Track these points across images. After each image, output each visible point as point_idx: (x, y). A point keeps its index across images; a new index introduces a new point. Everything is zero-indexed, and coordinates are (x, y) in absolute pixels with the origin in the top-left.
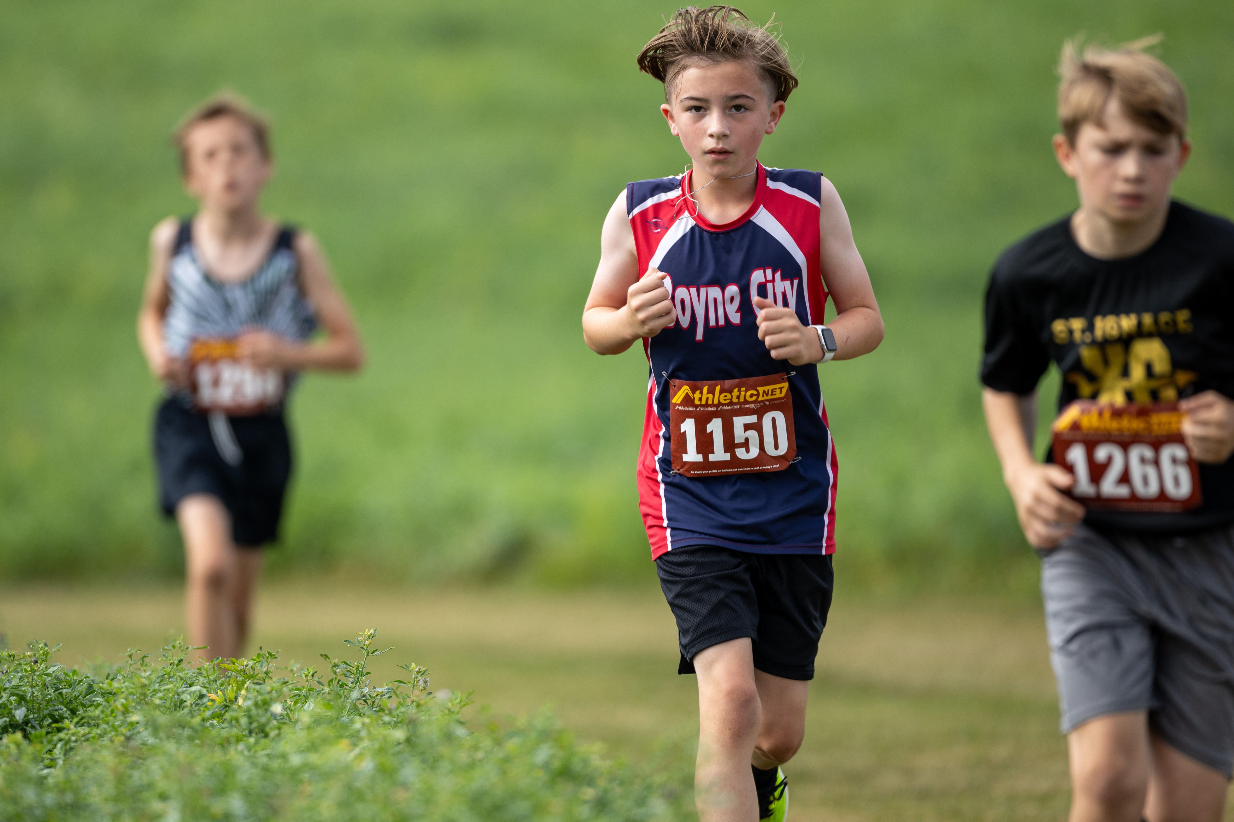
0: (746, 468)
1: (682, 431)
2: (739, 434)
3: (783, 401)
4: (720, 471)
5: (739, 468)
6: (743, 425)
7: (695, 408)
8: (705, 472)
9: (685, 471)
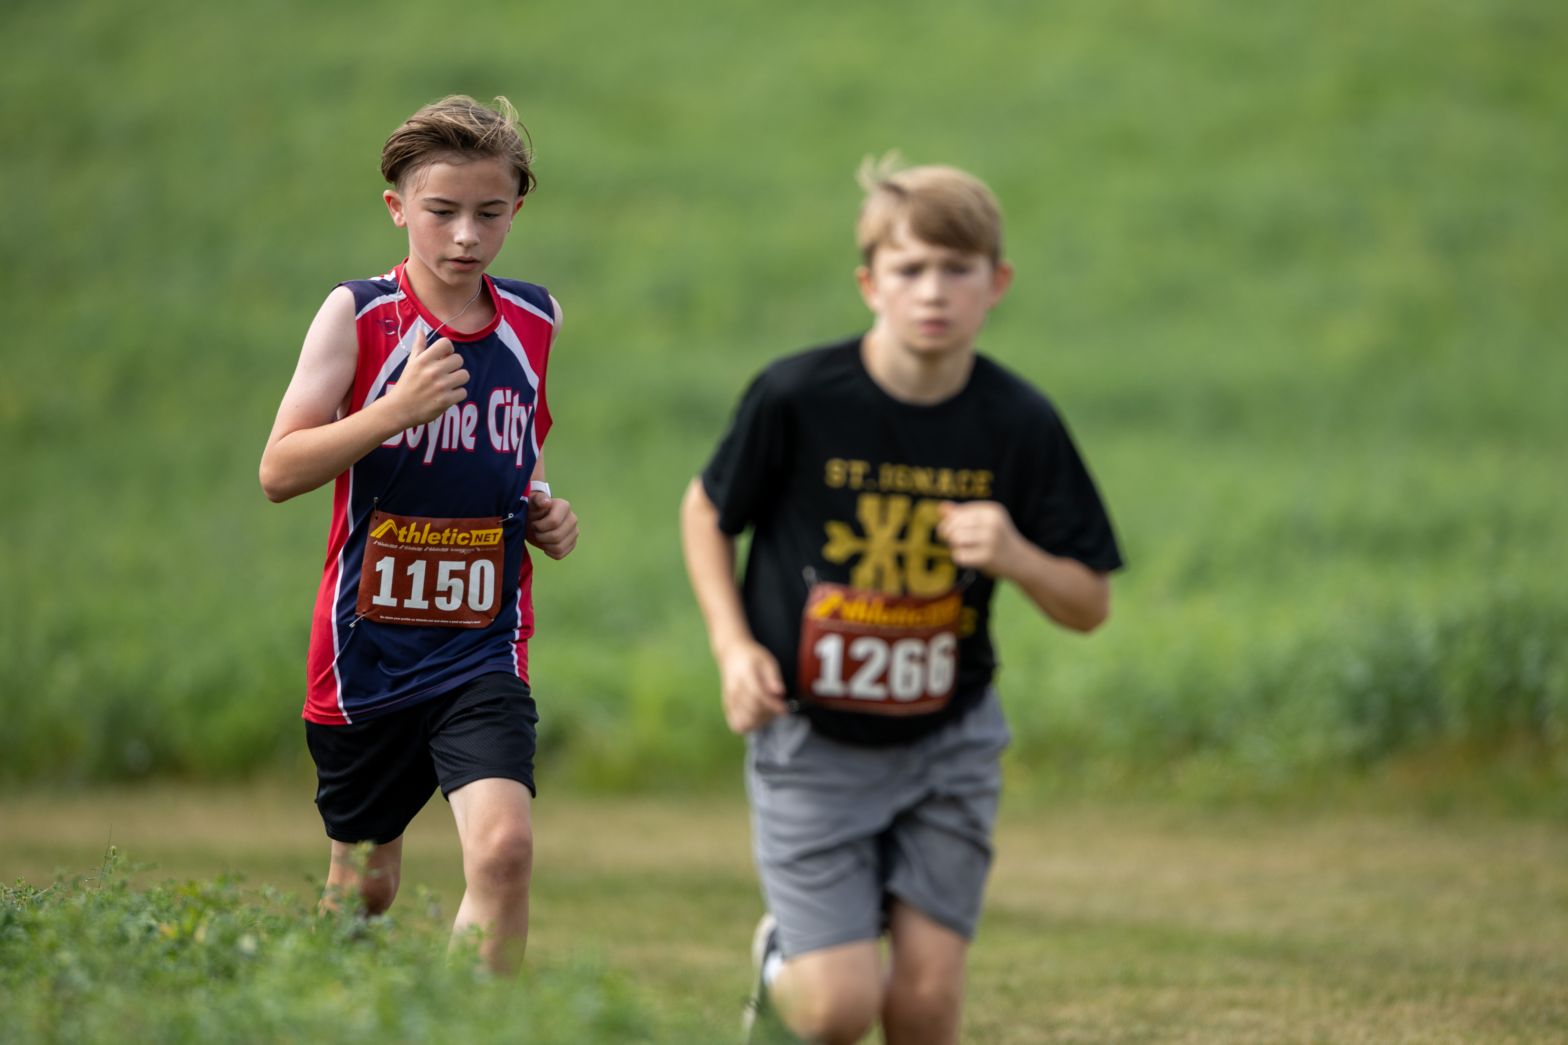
0: (444, 620)
1: (378, 569)
2: (443, 581)
3: (495, 549)
4: (414, 620)
5: (436, 620)
6: (449, 571)
7: (397, 546)
8: (397, 619)
9: (373, 614)
